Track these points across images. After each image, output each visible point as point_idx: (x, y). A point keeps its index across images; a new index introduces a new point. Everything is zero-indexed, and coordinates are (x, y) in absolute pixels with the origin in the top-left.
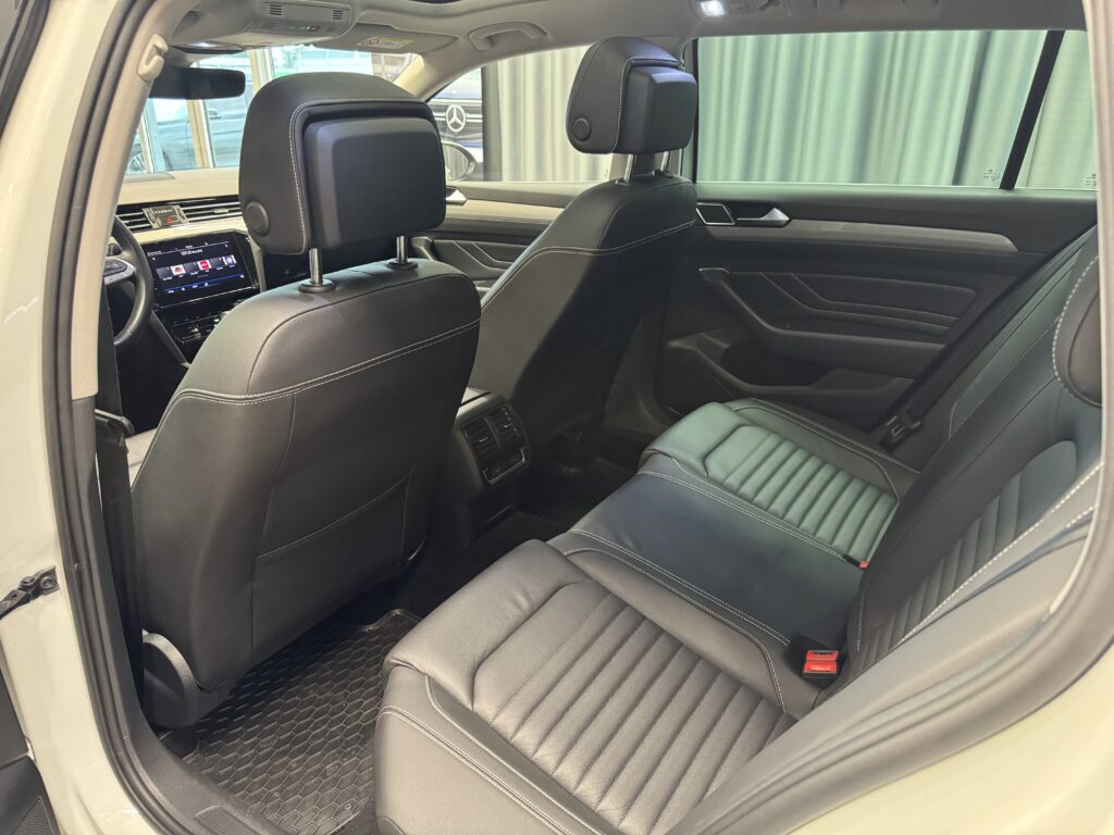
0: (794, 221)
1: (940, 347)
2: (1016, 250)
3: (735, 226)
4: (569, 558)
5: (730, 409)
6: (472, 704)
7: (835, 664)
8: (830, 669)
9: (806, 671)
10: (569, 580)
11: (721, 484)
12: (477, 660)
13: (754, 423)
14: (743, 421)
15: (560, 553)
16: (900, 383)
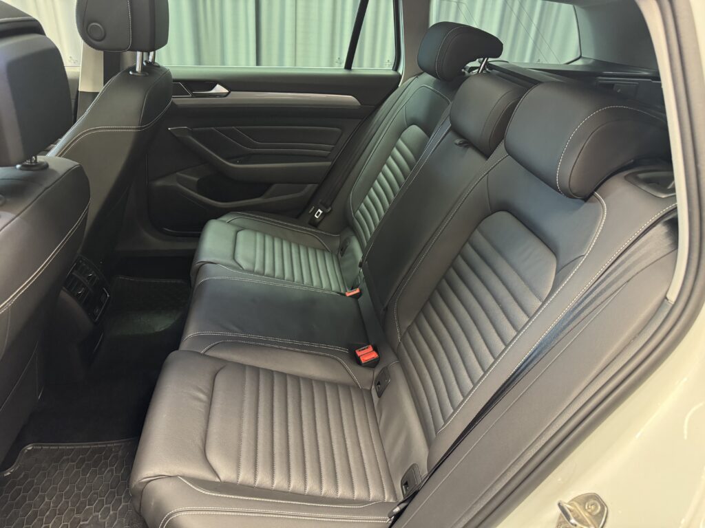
0: (232, 92)
1: (329, 163)
2: (359, 104)
3: (191, 97)
4: (207, 354)
5: (224, 222)
6: (219, 478)
7: (374, 352)
8: (374, 355)
9: (363, 362)
10: (218, 368)
11: (252, 272)
12: (202, 448)
13: (243, 228)
14: (237, 229)
15: (199, 353)
16: (310, 188)
